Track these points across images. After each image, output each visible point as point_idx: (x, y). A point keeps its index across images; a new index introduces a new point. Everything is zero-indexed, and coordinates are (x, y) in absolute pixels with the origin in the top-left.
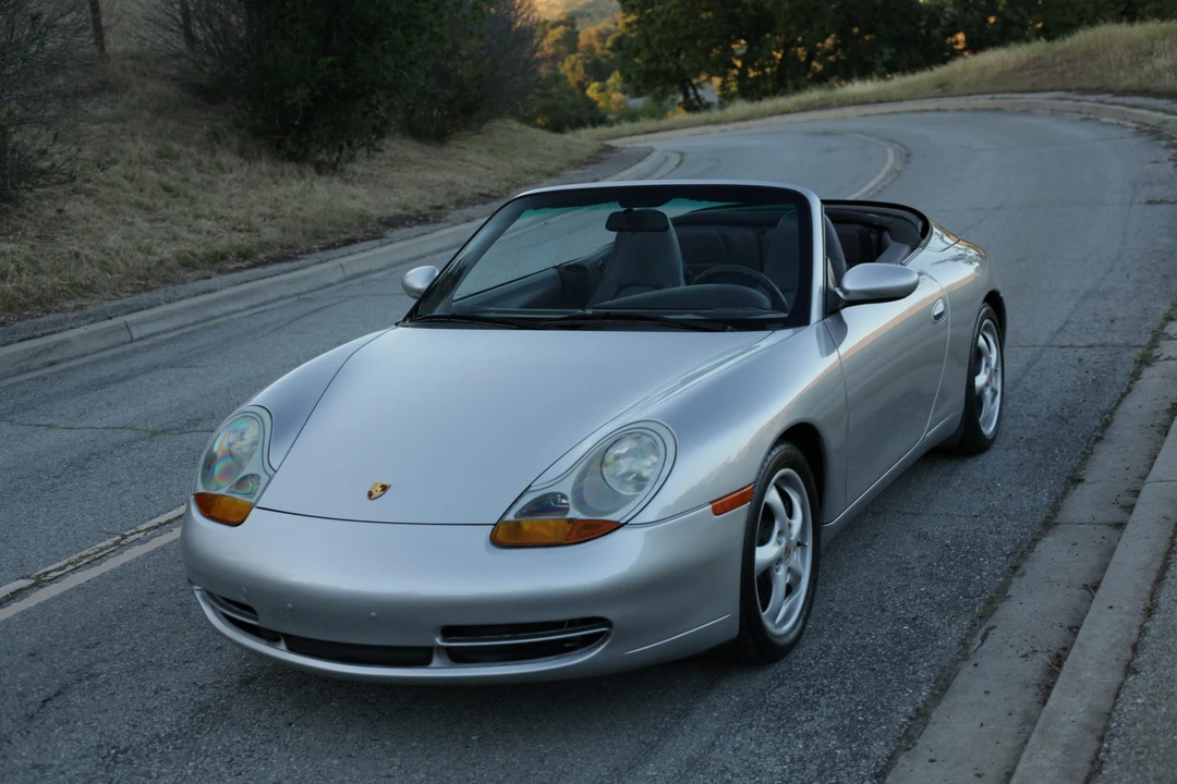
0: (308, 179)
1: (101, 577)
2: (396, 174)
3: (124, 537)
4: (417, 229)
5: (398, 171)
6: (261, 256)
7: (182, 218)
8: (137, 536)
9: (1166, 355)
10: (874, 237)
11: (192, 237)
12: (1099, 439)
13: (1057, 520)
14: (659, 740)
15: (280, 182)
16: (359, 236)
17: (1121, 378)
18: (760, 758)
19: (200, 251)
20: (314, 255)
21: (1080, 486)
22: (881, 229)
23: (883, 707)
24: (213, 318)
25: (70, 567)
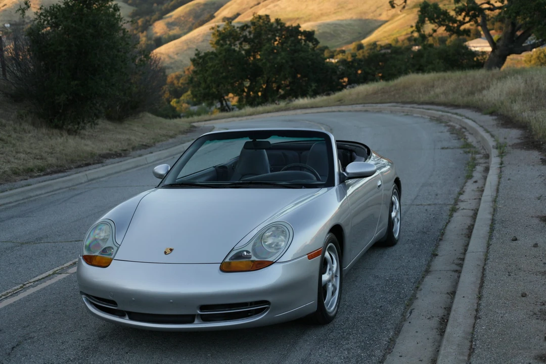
0: (65, 137)
1: (20, 300)
2: (103, 135)
3: (24, 285)
4: (117, 159)
5: (104, 134)
6: (49, 170)
7: (10, 152)
8: (30, 284)
9: (462, 208)
10: (349, 154)
11: (16, 161)
12: (441, 240)
13: (430, 270)
14: (287, 353)
15: (52, 138)
16: (92, 162)
17: (445, 216)
18: (331, 358)
19: (21, 167)
20: (73, 170)
21: (437, 257)
22: (351, 151)
23: (376, 338)
24: (31, 197)
25: (3, 297)
